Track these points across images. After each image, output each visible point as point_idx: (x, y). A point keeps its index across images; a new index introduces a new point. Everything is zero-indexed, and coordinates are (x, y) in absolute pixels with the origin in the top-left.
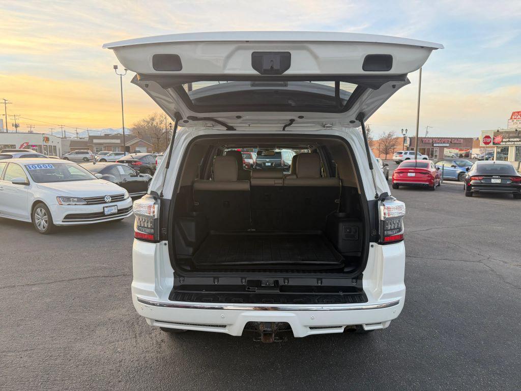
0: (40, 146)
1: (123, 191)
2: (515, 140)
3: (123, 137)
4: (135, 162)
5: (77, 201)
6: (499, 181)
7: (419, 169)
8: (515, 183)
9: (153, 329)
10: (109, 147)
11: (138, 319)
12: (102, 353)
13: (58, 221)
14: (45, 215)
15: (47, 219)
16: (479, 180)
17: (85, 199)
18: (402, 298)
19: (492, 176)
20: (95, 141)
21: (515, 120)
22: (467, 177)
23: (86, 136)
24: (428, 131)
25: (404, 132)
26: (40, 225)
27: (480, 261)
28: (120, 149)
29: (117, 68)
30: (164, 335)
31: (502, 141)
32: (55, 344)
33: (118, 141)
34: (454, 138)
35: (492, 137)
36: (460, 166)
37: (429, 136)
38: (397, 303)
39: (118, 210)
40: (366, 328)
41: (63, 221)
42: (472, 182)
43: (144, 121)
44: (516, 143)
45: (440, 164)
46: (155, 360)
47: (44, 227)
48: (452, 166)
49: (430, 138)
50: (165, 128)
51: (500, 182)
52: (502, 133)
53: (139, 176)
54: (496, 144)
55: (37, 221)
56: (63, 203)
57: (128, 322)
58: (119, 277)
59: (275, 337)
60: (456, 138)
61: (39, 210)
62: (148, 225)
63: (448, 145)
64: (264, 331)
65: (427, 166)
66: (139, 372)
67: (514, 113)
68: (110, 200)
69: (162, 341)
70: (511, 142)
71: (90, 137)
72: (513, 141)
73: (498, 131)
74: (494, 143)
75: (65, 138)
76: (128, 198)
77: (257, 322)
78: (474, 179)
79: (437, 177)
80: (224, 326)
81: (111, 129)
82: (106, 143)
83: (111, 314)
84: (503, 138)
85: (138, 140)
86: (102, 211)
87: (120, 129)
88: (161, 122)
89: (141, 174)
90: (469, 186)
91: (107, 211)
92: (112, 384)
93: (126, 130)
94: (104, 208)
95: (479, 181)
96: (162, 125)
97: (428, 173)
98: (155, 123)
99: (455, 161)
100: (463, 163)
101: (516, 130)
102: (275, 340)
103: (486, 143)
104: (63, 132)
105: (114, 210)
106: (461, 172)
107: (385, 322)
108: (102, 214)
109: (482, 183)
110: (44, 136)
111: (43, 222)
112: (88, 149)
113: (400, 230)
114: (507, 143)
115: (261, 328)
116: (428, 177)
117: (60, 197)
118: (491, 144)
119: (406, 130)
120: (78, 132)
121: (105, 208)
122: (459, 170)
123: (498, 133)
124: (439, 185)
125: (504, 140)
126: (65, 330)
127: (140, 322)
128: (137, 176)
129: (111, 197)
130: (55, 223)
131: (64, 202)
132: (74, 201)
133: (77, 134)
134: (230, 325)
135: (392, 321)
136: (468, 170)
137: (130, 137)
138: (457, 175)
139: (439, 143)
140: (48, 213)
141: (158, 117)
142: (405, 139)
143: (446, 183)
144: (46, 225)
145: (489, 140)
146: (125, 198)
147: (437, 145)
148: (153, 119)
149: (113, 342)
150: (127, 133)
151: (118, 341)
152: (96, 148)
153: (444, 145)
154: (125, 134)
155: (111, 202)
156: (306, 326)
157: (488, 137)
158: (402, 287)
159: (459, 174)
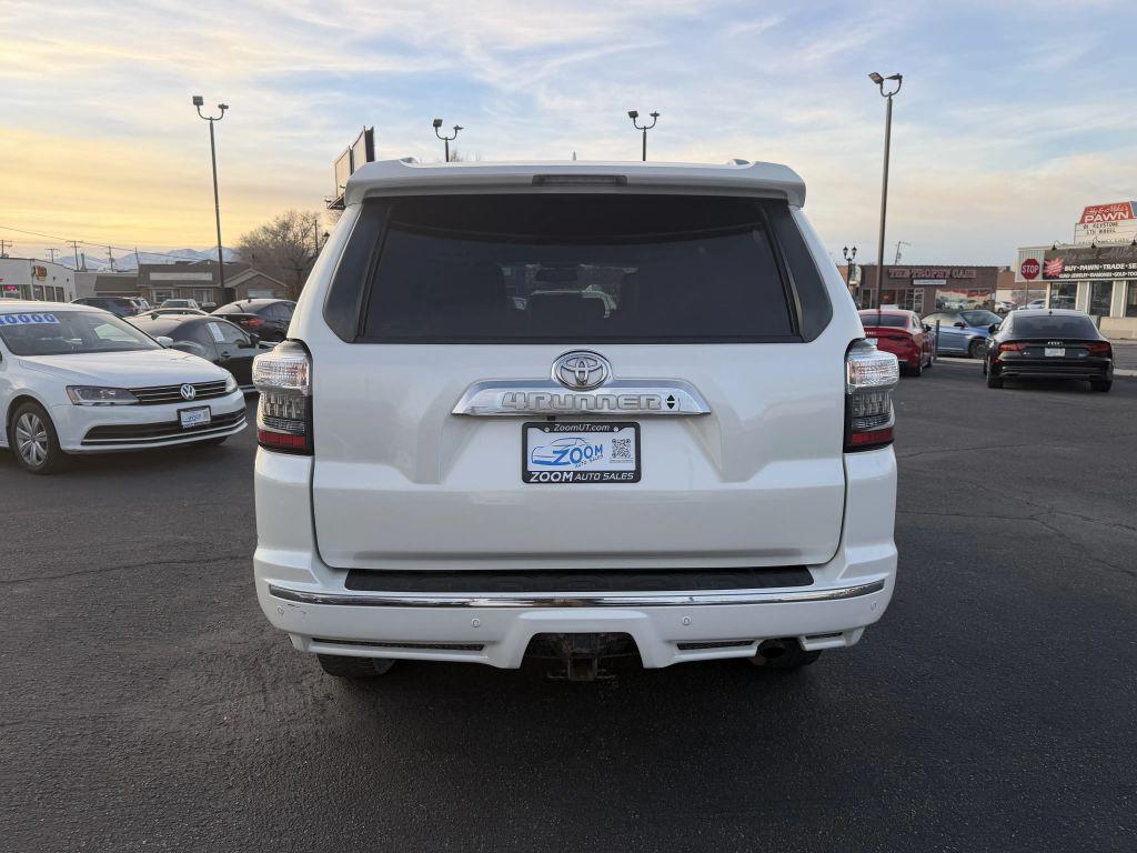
0: (25, 287)
1: (223, 374)
2: (1091, 267)
3: (219, 268)
4: (249, 318)
5: (117, 397)
6: (1060, 353)
7: (887, 330)
8: (1095, 358)
9: (305, 673)
10: (185, 290)
11: (268, 650)
12: (186, 726)
13: (71, 442)
14: (40, 428)
15: (45, 439)
16: (1018, 350)
17: (134, 392)
18: (888, 576)
19: (1045, 341)
20: (154, 276)
21: (1091, 226)
22: (991, 345)
23: (132, 267)
24: (901, 251)
25: (850, 255)
26: (28, 453)
27: (1032, 518)
28: (211, 296)
29: (202, 104)
30: (331, 684)
31: (1063, 272)
32: (72, 709)
33: (208, 277)
34: (957, 267)
35: (1041, 261)
36: (974, 325)
37: (902, 262)
38: (878, 586)
39: (214, 418)
40: (809, 646)
41: (83, 444)
42: (1002, 356)
43: (266, 230)
44: (1092, 275)
45: (930, 321)
46: (312, 738)
47: (38, 458)
48: (957, 325)
49: (906, 267)
50: (313, 246)
51: (1063, 354)
52: (1062, 252)
53: (257, 346)
54: (1051, 277)
55: (22, 445)
56: (82, 401)
57: (244, 658)
58: (220, 562)
59: (599, 667)
60: (961, 267)
61: (24, 418)
62: (290, 414)
63: (944, 282)
64: (574, 654)
65: (903, 321)
66: (274, 766)
67: (1087, 210)
68: (193, 394)
69: (328, 697)
70: (1083, 272)
71: (141, 266)
72: (1086, 271)
73: (1054, 248)
74: (1045, 276)
75: (84, 269)
76: (235, 390)
77: (556, 634)
78: (1007, 349)
79: (925, 348)
80: (478, 647)
81: (190, 251)
82: (178, 282)
83: (202, 642)
84: (1064, 264)
85: (252, 275)
86: (175, 419)
87: (213, 249)
88: (305, 233)
89: (262, 342)
90: (997, 366)
91: (187, 420)
92: (211, 793)
93: (224, 253)
94: (179, 411)
95: (1017, 354)
96: (306, 241)
97: (906, 337)
98: (291, 235)
99: (962, 315)
100: (980, 318)
101: (1093, 246)
102: (599, 674)
103: (1028, 276)
104: (80, 258)
105: (203, 417)
106: (976, 338)
107: (851, 631)
108: (175, 427)
109: (1023, 357)
110: (33, 264)
111: (36, 446)
112: (139, 295)
113: (885, 418)
114: (1074, 275)
115: (566, 648)
116: (908, 346)
117: (74, 387)
118: (1039, 278)
119: (854, 249)
120: (113, 256)
121: (182, 413)
122: (971, 334)
123: (1053, 253)
124: (929, 366)
125: (1067, 269)
126: (95, 679)
127: (273, 657)
128: (253, 346)
129: (196, 388)
130: (64, 447)
131: (86, 398)
132: (107, 397)
133: (112, 260)
134: (494, 643)
135: (868, 628)
136: (993, 330)
137: (235, 268)
138: (967, 344)
139: (924, 278)
140: (47, 424)
141: (299, 221)
142: (851, 268)
143: (945, 362)
144: (43, 452)
145: (1033, 269)
146: (228, 390)
147: (922, 282)
148: (286, 226)
149: (211, 703)
150: (227, 258)
151: (222, 700)
152: (157, 294)
153: (936, 282)
154: (224, 260)
155: (196, 399)
156: (670, 642)
157: (1032, 262)
158: (889, 550)
159: (972, 341)
